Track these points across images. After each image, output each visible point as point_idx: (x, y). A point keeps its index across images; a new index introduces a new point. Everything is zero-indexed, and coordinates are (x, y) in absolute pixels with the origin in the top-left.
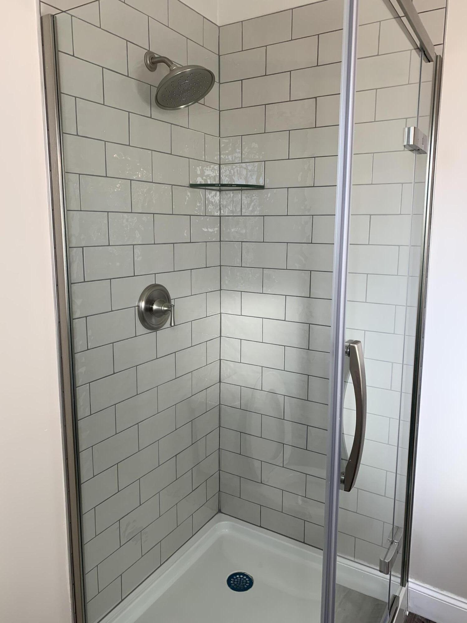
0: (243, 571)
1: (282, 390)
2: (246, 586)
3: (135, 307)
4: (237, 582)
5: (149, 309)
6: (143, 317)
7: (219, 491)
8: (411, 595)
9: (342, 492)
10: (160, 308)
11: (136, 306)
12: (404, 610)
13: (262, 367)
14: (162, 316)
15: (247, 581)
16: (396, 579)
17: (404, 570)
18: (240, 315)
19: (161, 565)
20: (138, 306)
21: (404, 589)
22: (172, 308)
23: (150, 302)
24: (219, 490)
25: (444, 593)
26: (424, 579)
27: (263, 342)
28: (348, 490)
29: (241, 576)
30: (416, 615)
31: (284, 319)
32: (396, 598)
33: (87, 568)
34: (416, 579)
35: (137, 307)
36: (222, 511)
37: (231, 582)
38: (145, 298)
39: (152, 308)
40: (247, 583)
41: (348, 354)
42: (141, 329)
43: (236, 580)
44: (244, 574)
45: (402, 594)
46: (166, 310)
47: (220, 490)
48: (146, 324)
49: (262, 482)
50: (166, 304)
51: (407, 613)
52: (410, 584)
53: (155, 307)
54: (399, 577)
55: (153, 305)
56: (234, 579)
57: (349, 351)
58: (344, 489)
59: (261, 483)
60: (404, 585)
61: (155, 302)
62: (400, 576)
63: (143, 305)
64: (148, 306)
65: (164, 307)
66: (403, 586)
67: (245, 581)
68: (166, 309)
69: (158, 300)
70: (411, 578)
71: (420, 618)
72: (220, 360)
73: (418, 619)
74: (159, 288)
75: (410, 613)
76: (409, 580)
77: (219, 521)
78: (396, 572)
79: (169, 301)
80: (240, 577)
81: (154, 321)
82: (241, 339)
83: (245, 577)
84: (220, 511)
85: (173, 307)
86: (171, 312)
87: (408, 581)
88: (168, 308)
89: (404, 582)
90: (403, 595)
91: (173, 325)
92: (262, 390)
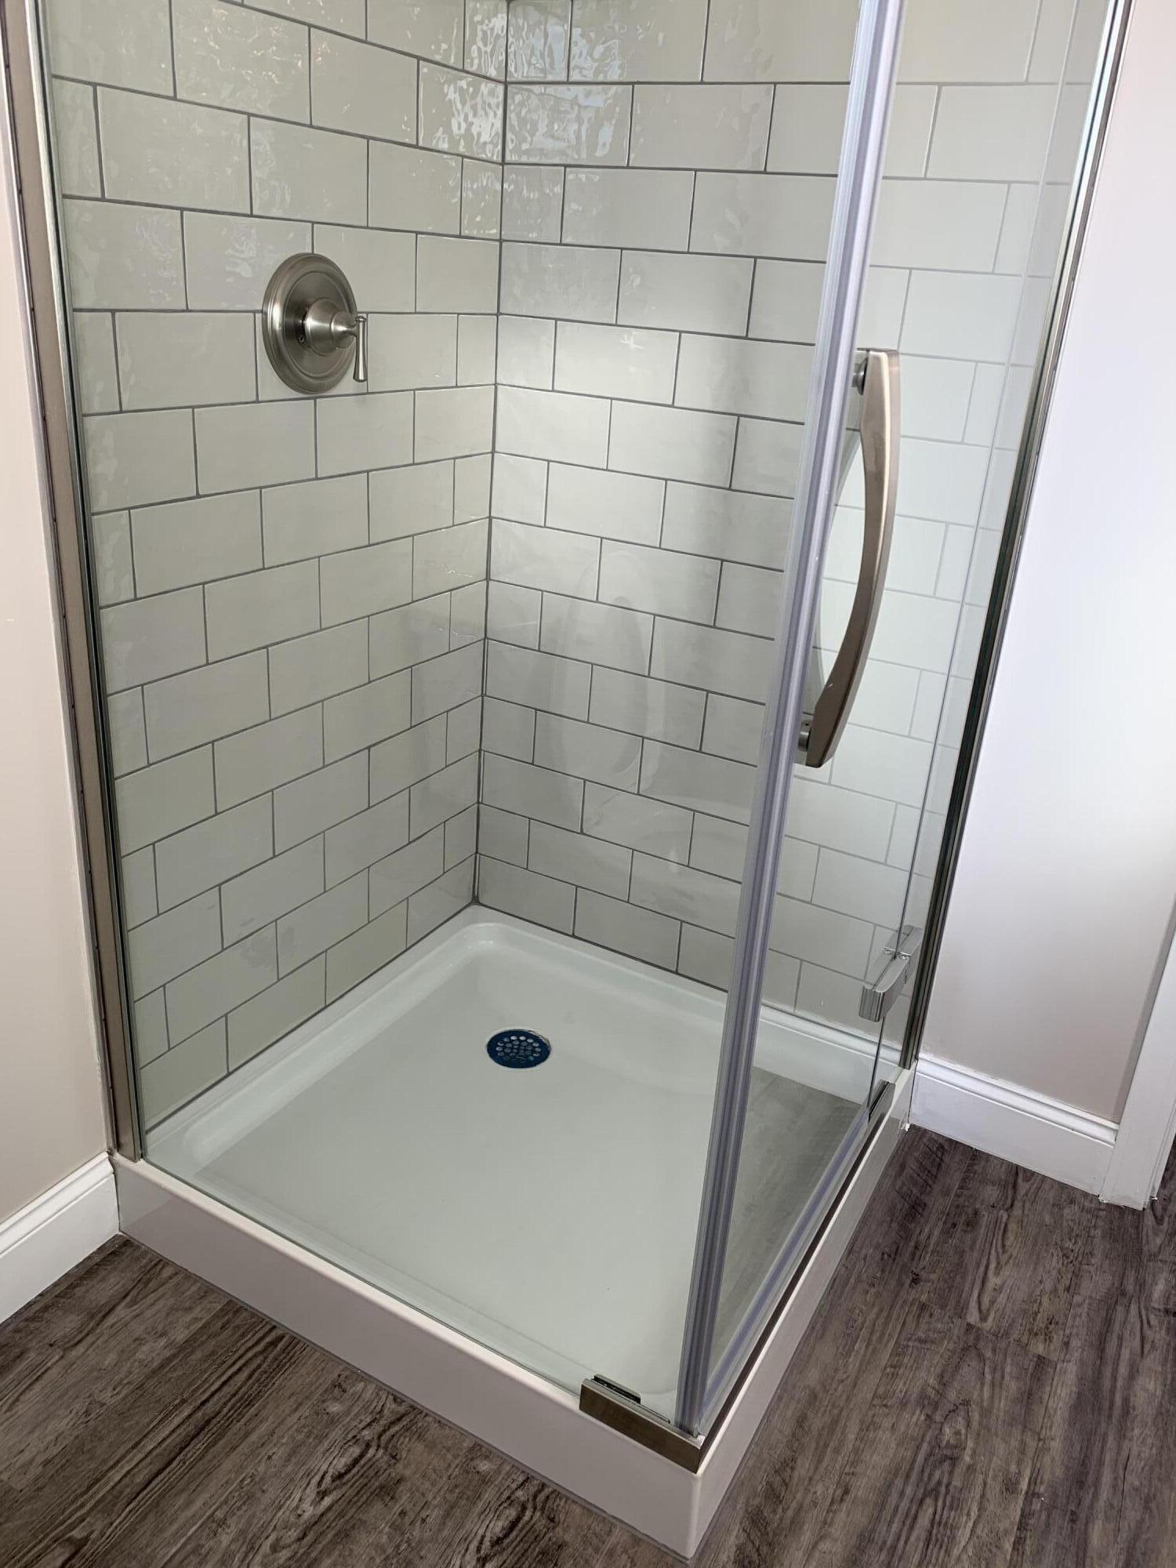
0: (526, 1028)
1: (647, 602)
2: (532, 1058)
3: (254, 312)
4: (512, 1048)
5: (295, 332)
6: (279, 350)
7: (477, 852)
8: (921, 1088)
9: (799, 769)
10: (327, 325)
11: (258, 311)
12: (899, 1121)
13: (602, 538)
14: (332, 350)
15: (534, 1047)
16: (891, 1055)
17: (910, 1033)
18: (551, 389)
19: (326, 1007)
20: (264, 313)
21: (907, 1073)
22: (361, 324)
23: (296, 309)
24: (477, 849)
25: (1000, 1083)
26: (955, 1053)
27: (609, 468)
28: (816, 762)
29: (522, 1038)
30: (925, 1131)
31: (670, 403)
32: (886, 1088)
33: (139, 988)
34: (936, 1053)
35: (260, 315)
36: (481, 901)
37: (497, 1049)
38: (280, 293)
39: (303, 326)
40: (536, 1052)
41: (860, 384)
42: (272, 384)
43: (509, 1045)
44: (527, 1035)
45: (902, 1080)
46: (344, 332)
47: (479, 851)
48: (288, 372)
49: (585, 831)
50: (343, 314)
51: (907, 1126)
52: (921, 1066)
53: (311, 323)
54: (897, 1050)
55: (304, 318)
56: (505, 1043)
57: (864, 376)
58: (805, 761)
59: (582, 833)
60: (908, 1063)
61: (312, 308)
62: (900, 1047)
63: (276, 313)
64: (291, 320)
65: (338, 323)
66: (904, 1067)
67: (530, 1048)
68: (341, 328)
69: (320, 302)
70: (926, 1051)
71: (936, 1138)
72: (490, 518)
73: (931, 1139)
74: (322, 266)
75: (912, 1127)
76: (921, 1055)
77: (475, 921)
78: (892, 1038)
79: (350, 308)
80: (518, 1039)
81: (309, 364)
82: (549, 461)
83: (530, 1041)
84: (475, 900)
85: (364, 322)
86: (357, 336)
87: (916, 1058)
88: (349, 325)
89: (908, 1057)
90: (903, 1084)
91: (361, 377)
92: (597, 601)
